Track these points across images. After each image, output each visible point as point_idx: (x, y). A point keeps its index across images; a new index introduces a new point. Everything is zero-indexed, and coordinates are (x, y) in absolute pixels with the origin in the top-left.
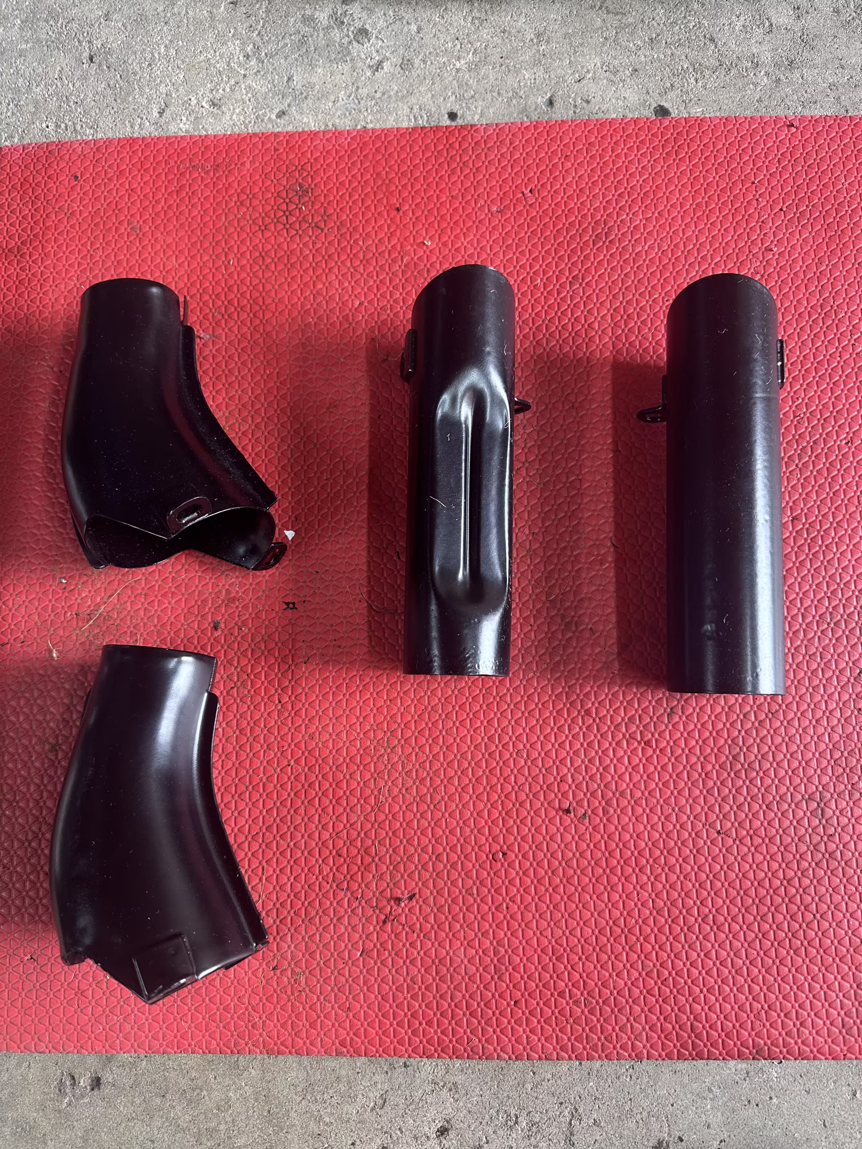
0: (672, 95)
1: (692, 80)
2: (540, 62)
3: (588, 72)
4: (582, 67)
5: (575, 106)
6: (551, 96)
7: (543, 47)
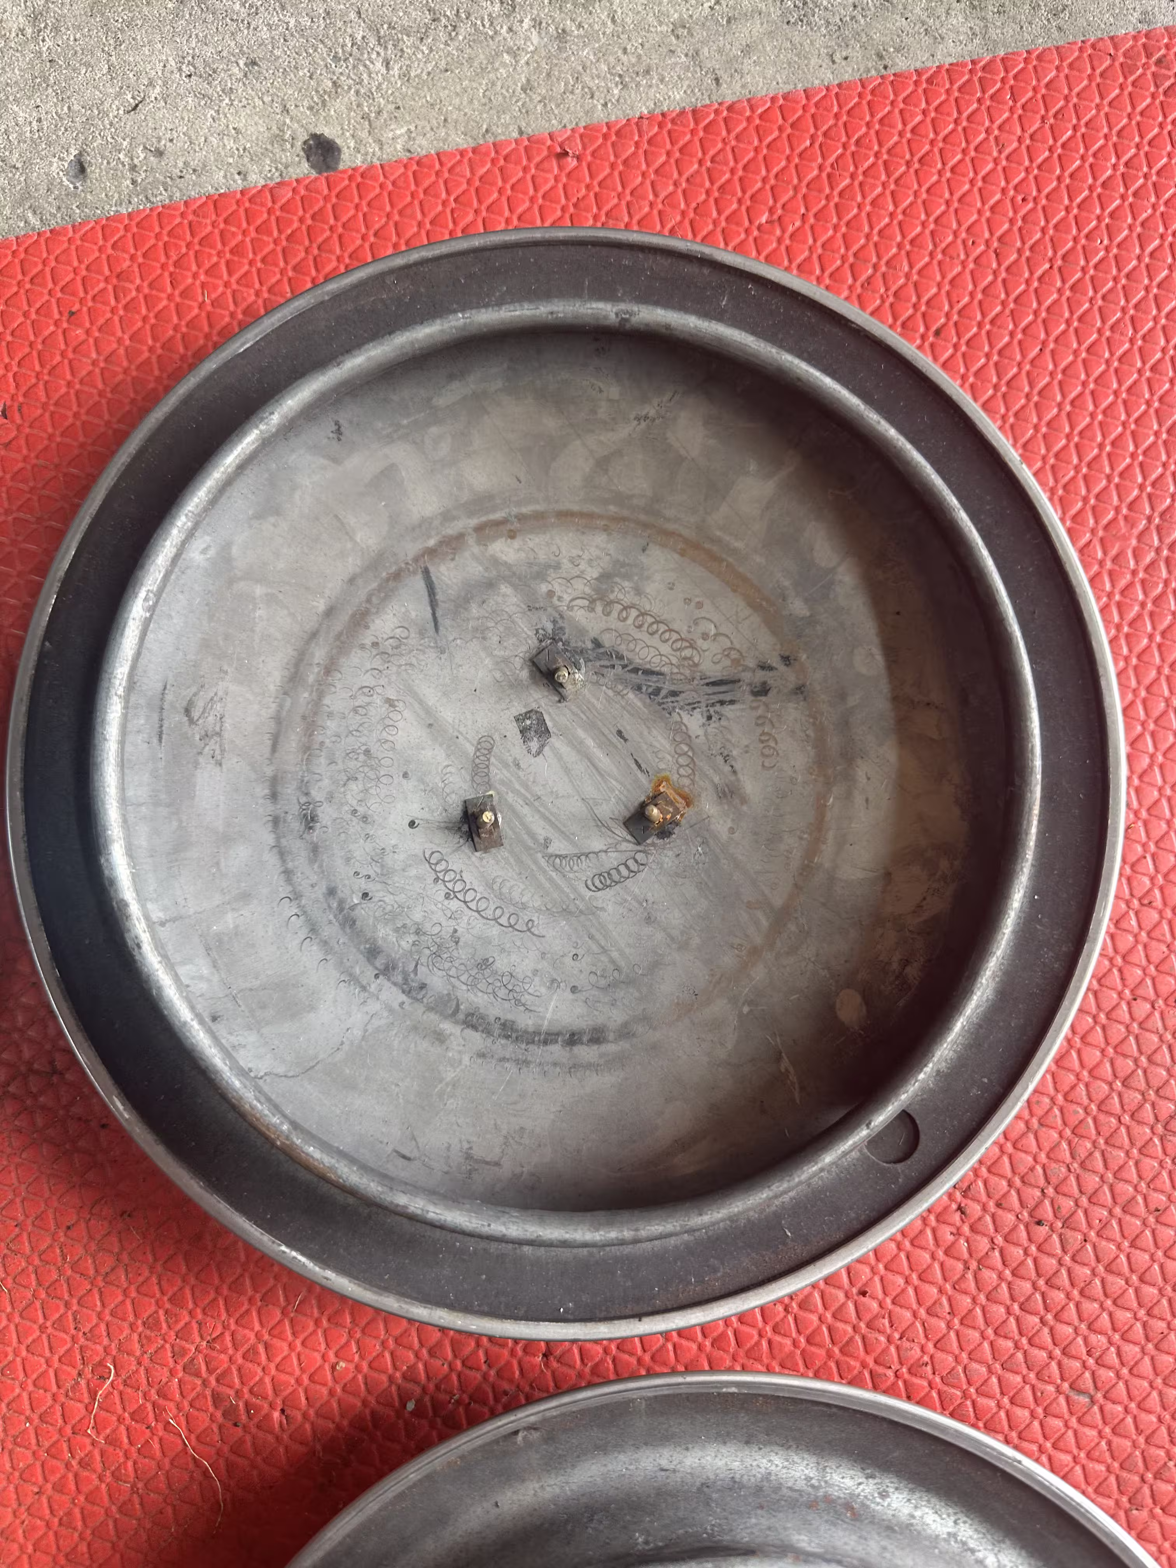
0: (338, 106)
1: (379, 66)
2: (46, 79)
3: (151, 84)
4: (137, 75)
5: (133, 168)
6: (80, 154)
7: (49, 43)
